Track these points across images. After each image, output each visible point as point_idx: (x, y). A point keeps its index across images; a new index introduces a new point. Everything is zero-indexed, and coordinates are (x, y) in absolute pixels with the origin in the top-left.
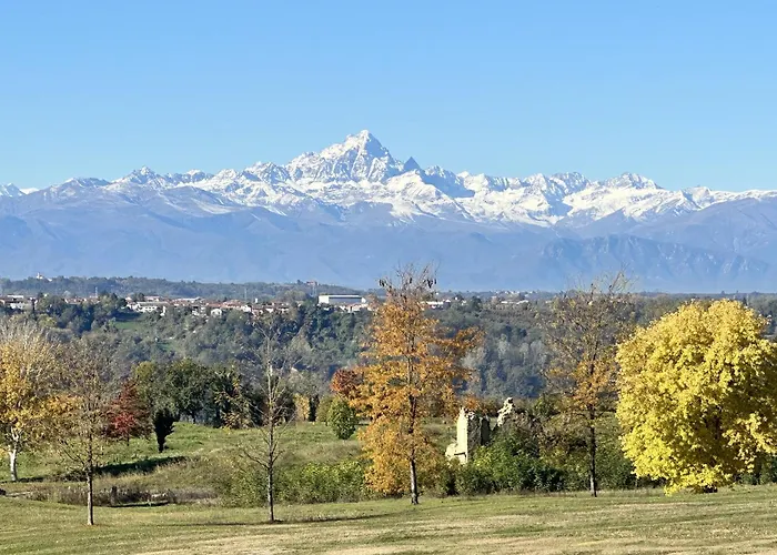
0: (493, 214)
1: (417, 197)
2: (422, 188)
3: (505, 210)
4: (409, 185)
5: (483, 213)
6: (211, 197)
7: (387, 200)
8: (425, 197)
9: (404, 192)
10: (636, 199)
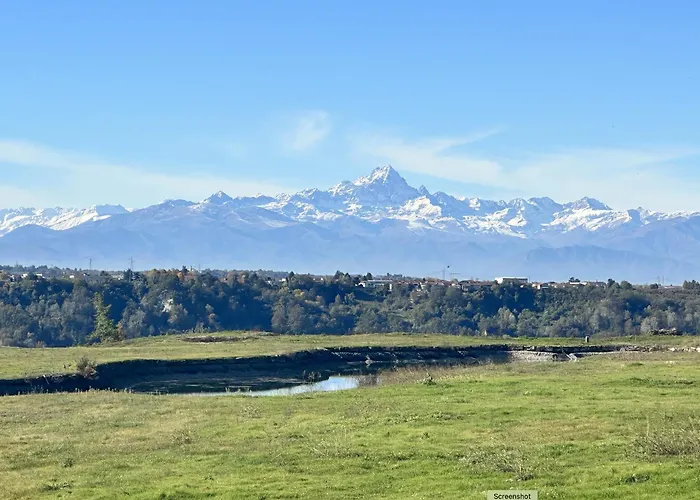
0: (485, 229)
1: (427, 215)
2: (430, 208)
3: (495, 226)
4: (422, 206)
5: (478, 228)
6: (272, 214)
7: (405, 217)
8: (432, 215)
9: (417, 212)
10: (593, 217)
